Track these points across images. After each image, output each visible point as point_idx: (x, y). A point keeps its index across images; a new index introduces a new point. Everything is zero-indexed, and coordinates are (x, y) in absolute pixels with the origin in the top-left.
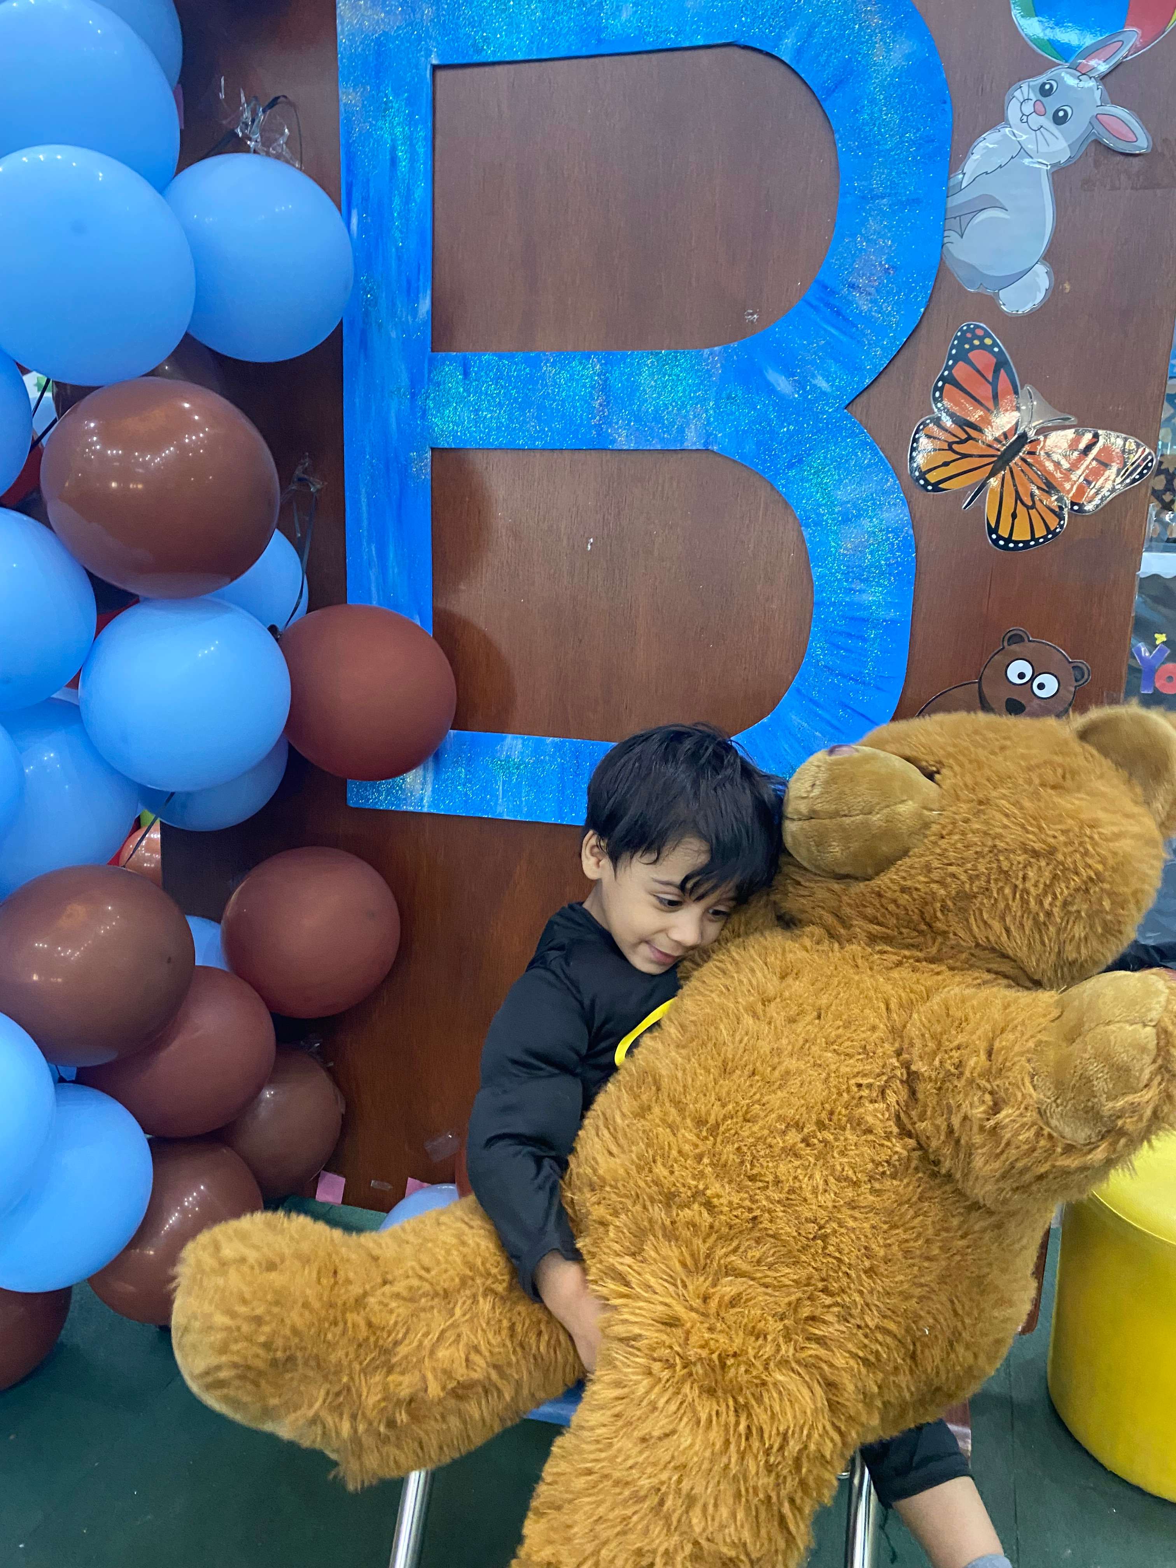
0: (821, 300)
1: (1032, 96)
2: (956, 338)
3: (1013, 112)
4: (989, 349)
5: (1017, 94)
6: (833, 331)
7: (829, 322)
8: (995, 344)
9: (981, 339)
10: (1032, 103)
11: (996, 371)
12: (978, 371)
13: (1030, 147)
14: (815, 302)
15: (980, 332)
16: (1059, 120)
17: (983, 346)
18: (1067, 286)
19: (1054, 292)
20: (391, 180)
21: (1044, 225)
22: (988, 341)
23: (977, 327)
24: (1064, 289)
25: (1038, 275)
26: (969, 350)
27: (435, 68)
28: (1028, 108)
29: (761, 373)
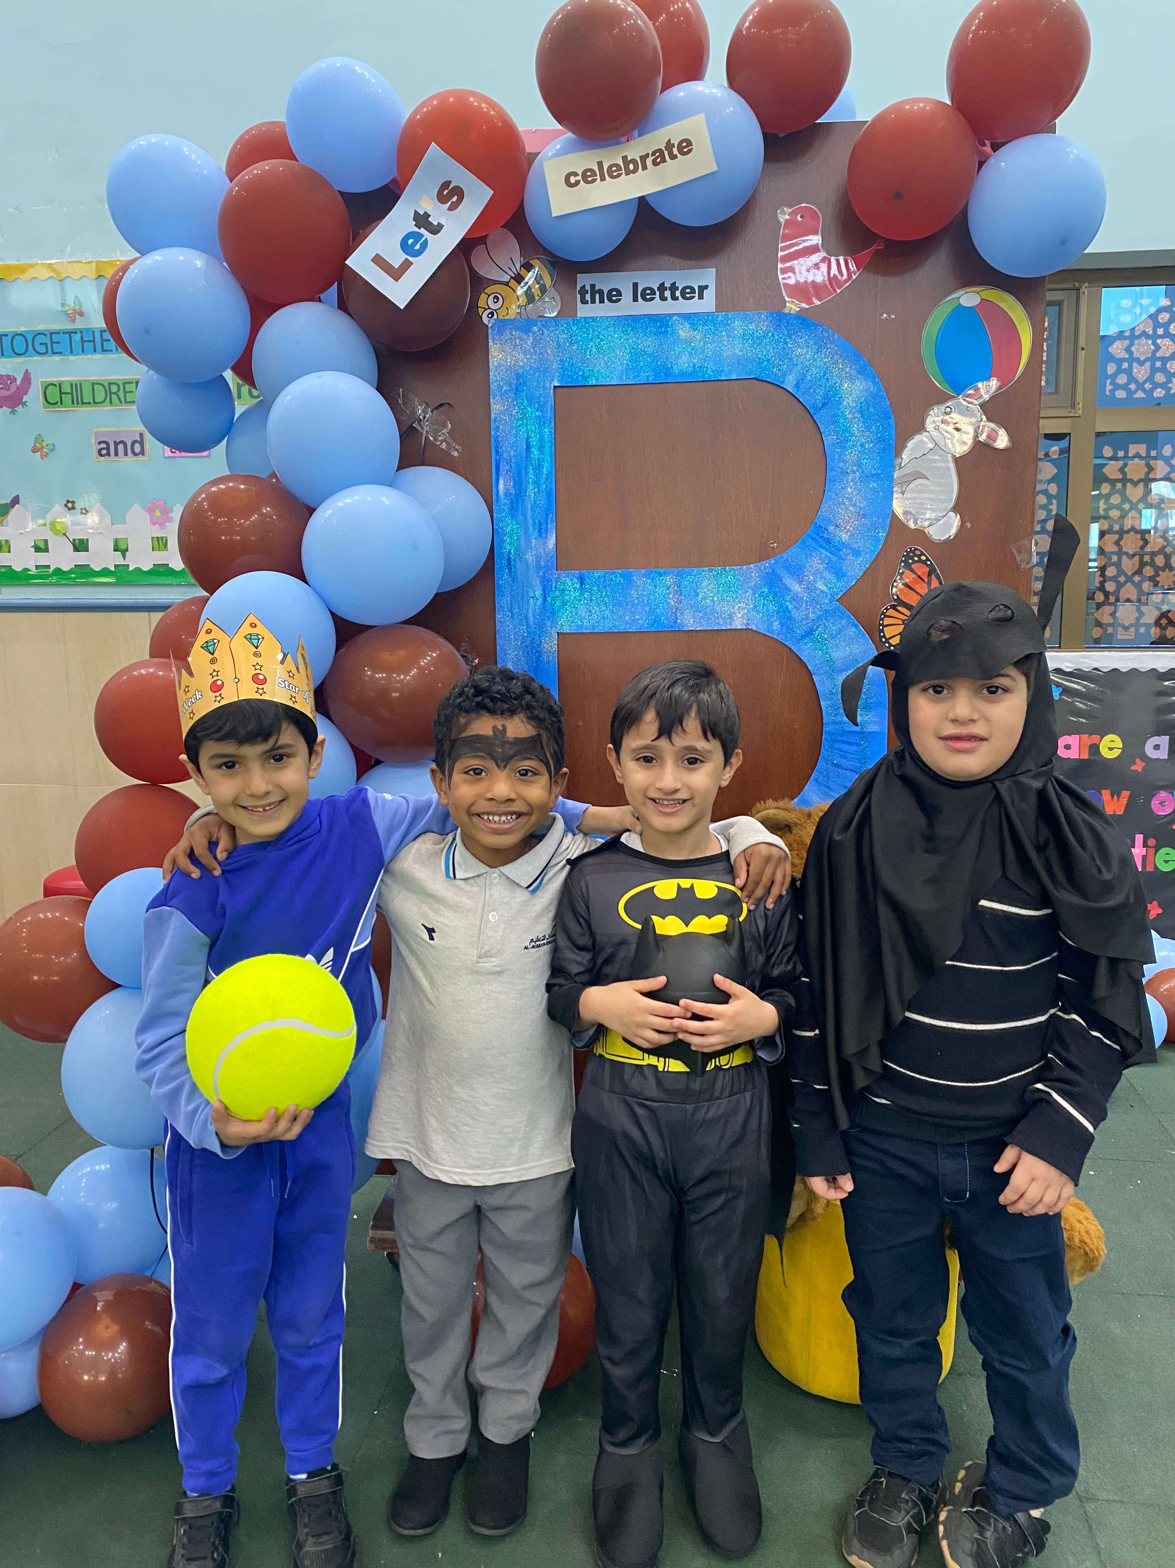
0: (818, 534)
1: (940, 414)
2: (904, 556)
3: (929, 422)
4: (924, 562)
5: (931, 412)
6: (827, 554)
7: (824, 549)
8: (928, 559)
9: (919, 556)
10: (940, 418)
11: (929, 575)
12: (919, 577)
13: (940, 442)
14: (813, 536)
15: (917, 552)
16: (957, 429)
17: (920, 561)
18: (969, 525)
20: (527, 457)
21: (953, 487)
22: (923, 558)
23: (916, 549)
24: (968, 527)
25: (951, 517)
26: (912, 563)
27: (555, 387)
28: (938, 421)
29: (781, 580)
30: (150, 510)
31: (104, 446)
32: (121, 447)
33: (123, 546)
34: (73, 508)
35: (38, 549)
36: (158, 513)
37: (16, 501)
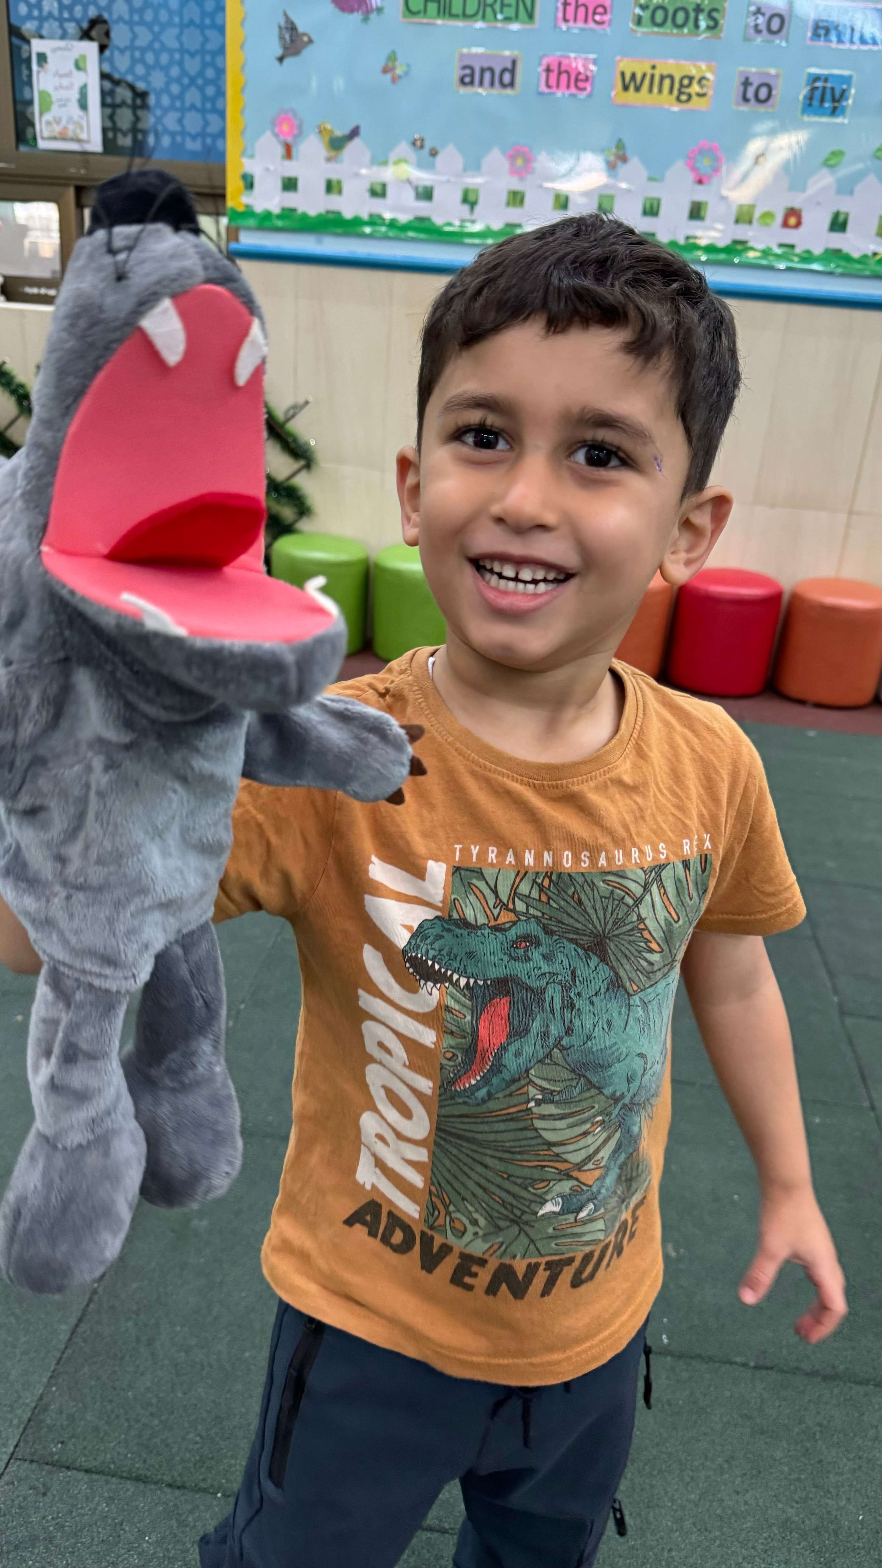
30: (512, 158)
31: (468, 71)
32: (487, 76)
33: (471, 198)
34: (422, 147)
35: (374, 193)
36: (519, 162)
37: (354, 133)
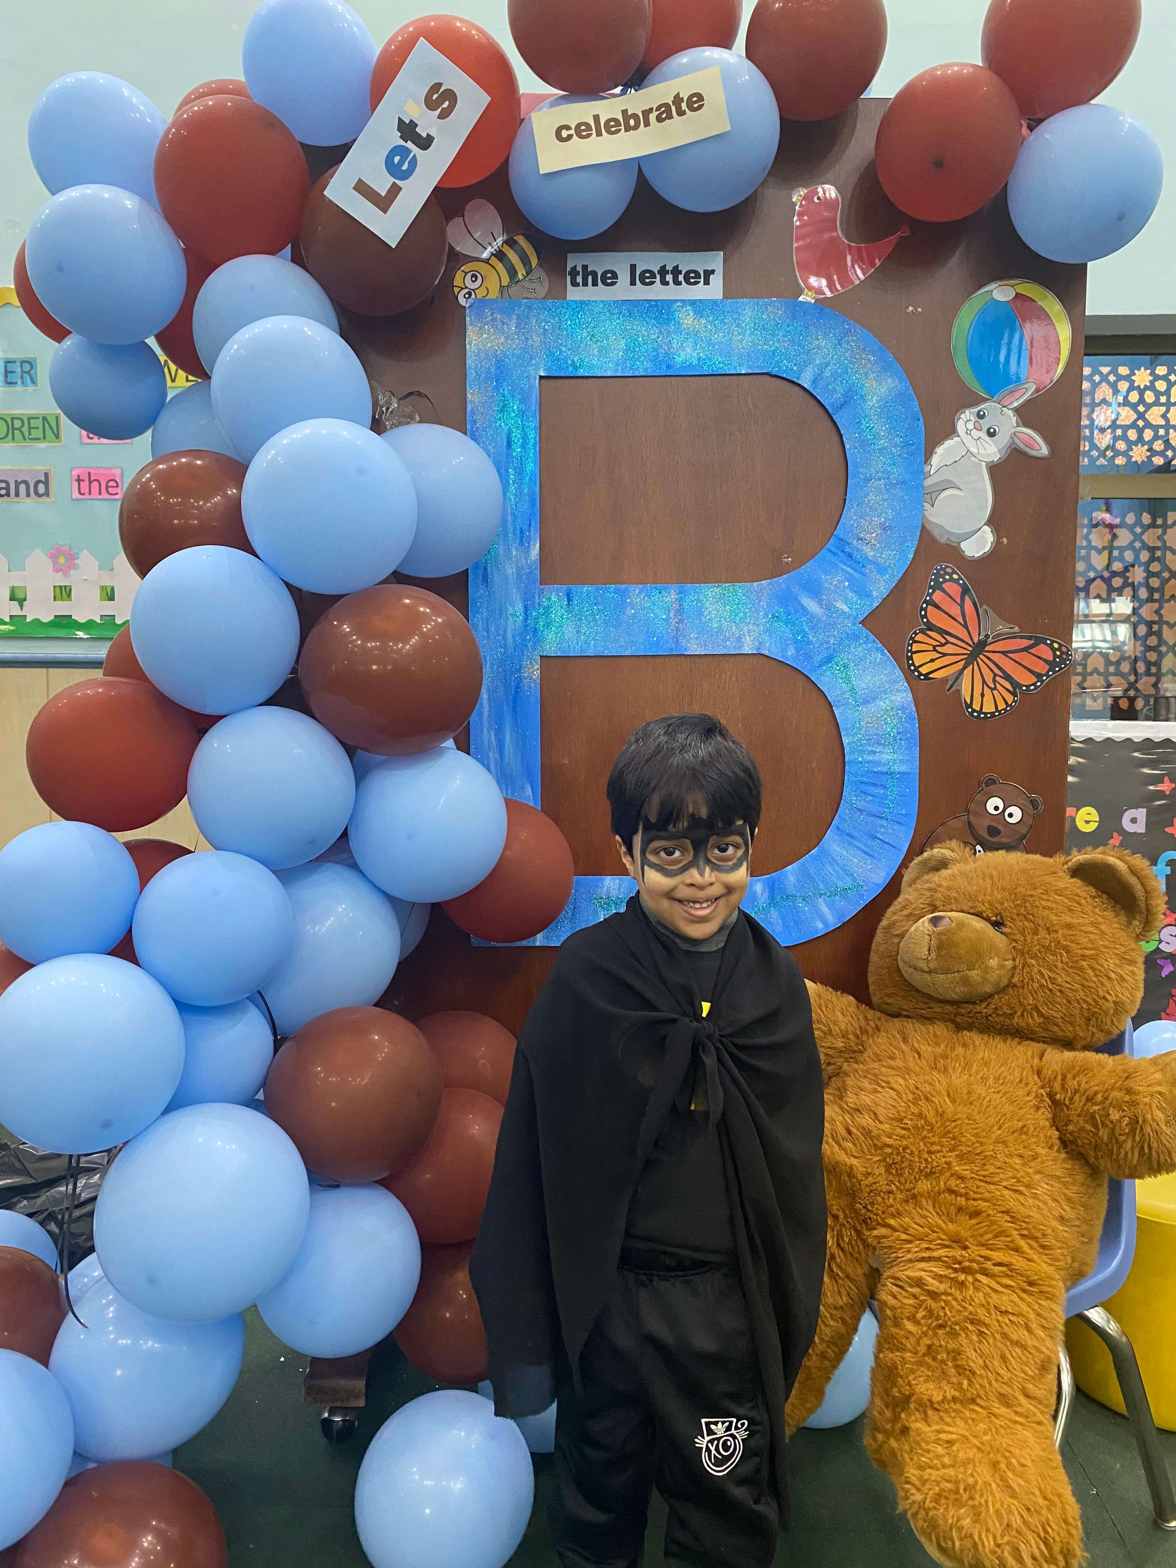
0: (838, 548)
1: (972, 418)
2: (933, 574)
3: (960, 427)
4: (956, 581)
5: (963, 416)
6: (849, 570)
7: (845, 564)
8: (960, 578)
9: (950, 575)
10: (972, 423)
11: (962, 596)
12: (950, 597)
13: (974, 450)
14: (833, 550)
15: (949, 570)
16: (991, 434)
17: (952, 580)
18: (1005, 540)
19: (997, 544)
20: (507, 455)
21: (987, 501)
22: (955, 576)
23: (947, 567)
24: (1002, 542)
25: (985, 532)
26: (943, 583)
27: (541, 377)
28: (970, 426)
29: (797, 598)
30: (53, 557)
32: (22, 488)
33: (20, 595)
36: (62, 560)
